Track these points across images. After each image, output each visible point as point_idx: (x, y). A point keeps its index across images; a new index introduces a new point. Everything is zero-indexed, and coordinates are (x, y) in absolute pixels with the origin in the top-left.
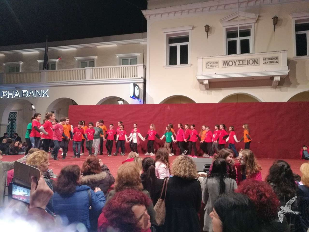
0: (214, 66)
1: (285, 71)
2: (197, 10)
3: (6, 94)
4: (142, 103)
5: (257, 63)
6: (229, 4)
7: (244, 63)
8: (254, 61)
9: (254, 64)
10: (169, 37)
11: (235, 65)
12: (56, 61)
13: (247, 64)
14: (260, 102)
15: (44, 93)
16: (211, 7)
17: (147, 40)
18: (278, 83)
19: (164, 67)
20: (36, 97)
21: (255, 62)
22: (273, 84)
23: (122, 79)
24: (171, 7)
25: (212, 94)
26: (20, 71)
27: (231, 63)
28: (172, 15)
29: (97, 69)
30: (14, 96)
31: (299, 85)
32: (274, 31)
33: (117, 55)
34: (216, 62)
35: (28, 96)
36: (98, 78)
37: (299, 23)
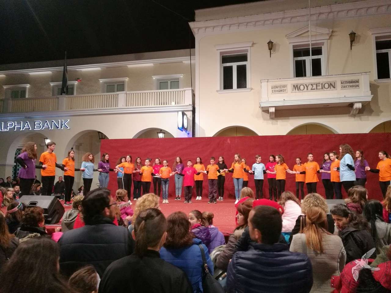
0: (281, 91)
1: (367, 96)
2: (257, 24)
3: (11, 125)
4: (191, 136)
5: (334, 88)
6: (296, 17)
7: (318, 87)
8: (330, 84)
9: (331, 88)
10: (223, 55)
11: (307, 89)
12: (74, 84)
13: (322, 89)
14: (336, 133)
15: (63, 124)
16: (274, 20)
17: (195, 58)
18: (358, 111)
19: (217, 91)
20: (52, 129)
21: (332, 85)
22: (352, 112)
23: (165, 107)
24: (225, 18)
25: (277, 124)
26: (27, 97)
27: (302, 87)
28: (226, 28)
29: (132, 94)
30: (23, 129)
31: (382, 114)
32: (351, 49)
33: (154, 77)
34: (285, 86)
35: (42, 128)
36: (134, 105)
37: (379, 40)
